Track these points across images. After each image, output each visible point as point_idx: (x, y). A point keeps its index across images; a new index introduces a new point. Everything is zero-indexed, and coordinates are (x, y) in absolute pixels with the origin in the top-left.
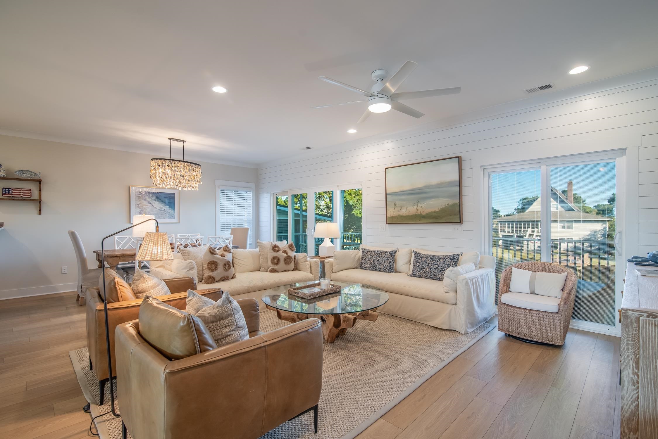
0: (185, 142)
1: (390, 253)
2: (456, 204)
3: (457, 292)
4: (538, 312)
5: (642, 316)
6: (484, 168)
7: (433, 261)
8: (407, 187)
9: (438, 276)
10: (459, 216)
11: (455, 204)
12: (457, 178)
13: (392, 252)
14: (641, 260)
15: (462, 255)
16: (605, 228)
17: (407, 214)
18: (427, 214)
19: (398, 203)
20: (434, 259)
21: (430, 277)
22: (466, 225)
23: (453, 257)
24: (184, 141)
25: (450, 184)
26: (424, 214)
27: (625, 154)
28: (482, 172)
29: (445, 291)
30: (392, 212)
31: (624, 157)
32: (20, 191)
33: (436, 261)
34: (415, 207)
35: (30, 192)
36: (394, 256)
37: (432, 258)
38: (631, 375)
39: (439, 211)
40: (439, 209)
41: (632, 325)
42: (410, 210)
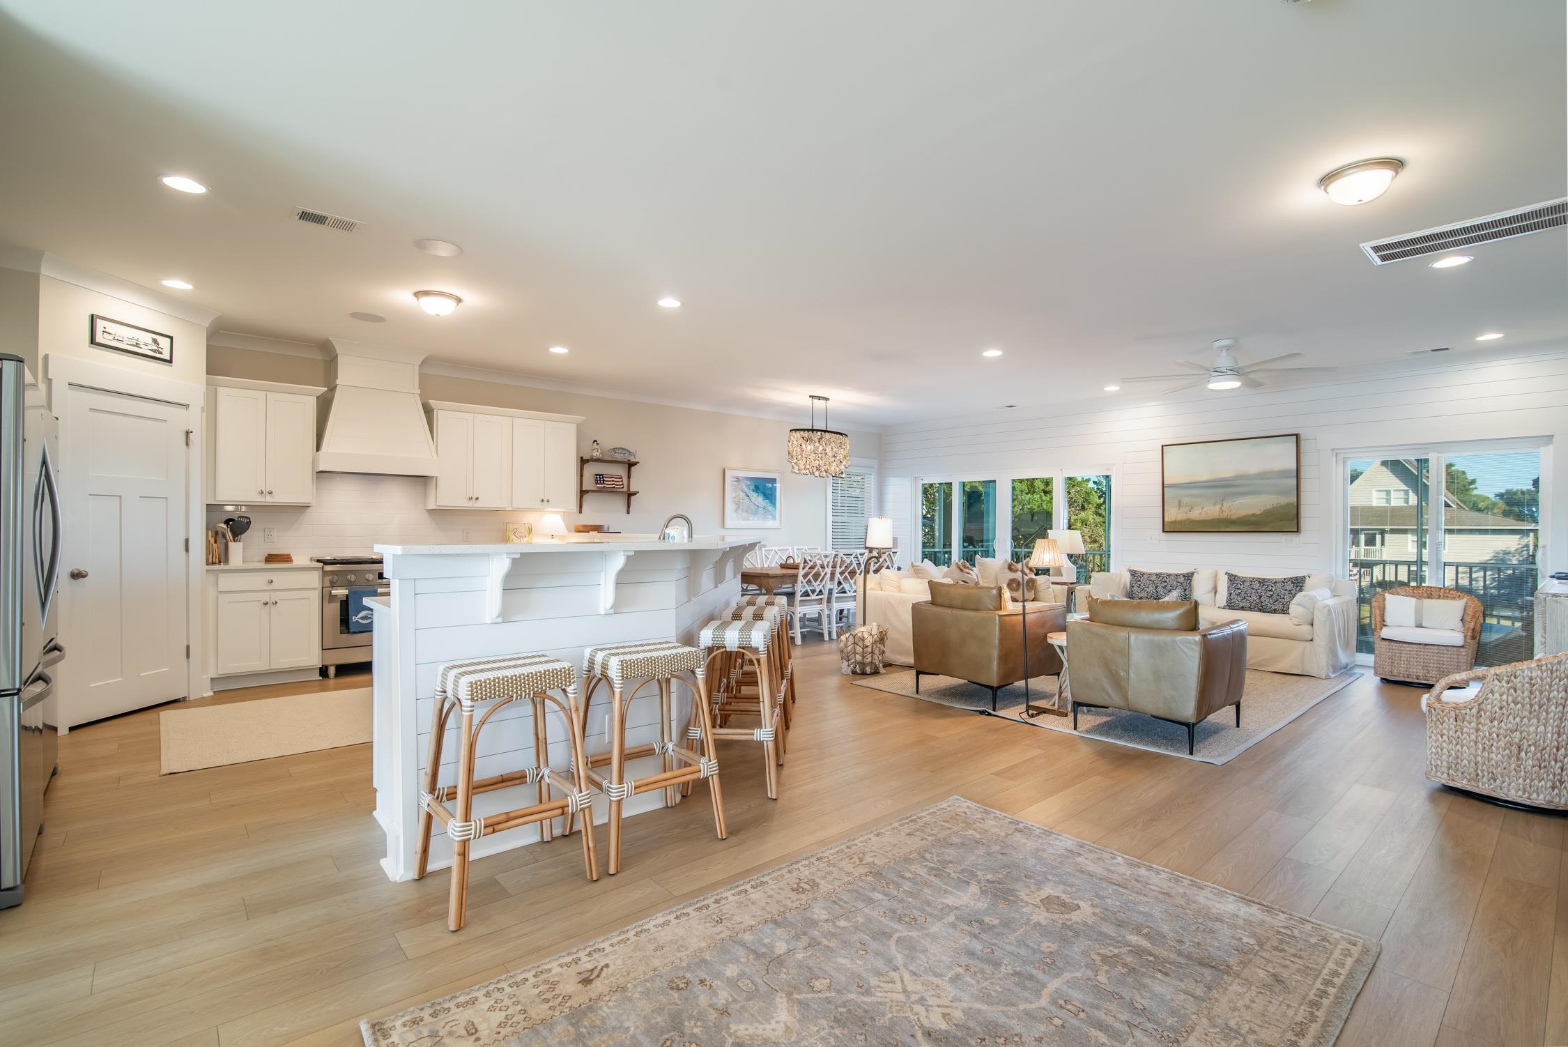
0: (829, 399)
1: (1184, 576)
2: (1292, 504)
3: (1314, 625)
4: (1436, 647)
5: (1548, 596)
6: (1336, 452)
7: (1263, 585)
8: (1203, 476)
9: (1273, 607)
10: (1296, 521)
11: (1288, 505)
12: (1292, 465)
13: (1188, 574)
14: (1564, 575)
15: (1309, 577)
16: (1527, 546)
17: (1203, 517)
18: (1239, 518)
19: (1186, 500)
20: (1266, 583)
21: (1259, 609)
22: (1305, 536)
23: (1297, 580)
24: (827, 399)
25: (1282, 474)
26: (1233, 517)
27: (1552, 443)
28: (1334, 458)
29: (1296, 623)
30: (1172, 515)
31: (1551, 447)
32: (611, 479)
33: (1268, 586)
34: (1218, 507)
35: (621, 480)
36: (1191, 580)
37: (1262, 582)
38: (1541, 639)
39: (1262, 514)
40: (1262, 511)
41: (1541, 603)
42: (1210, 511)
